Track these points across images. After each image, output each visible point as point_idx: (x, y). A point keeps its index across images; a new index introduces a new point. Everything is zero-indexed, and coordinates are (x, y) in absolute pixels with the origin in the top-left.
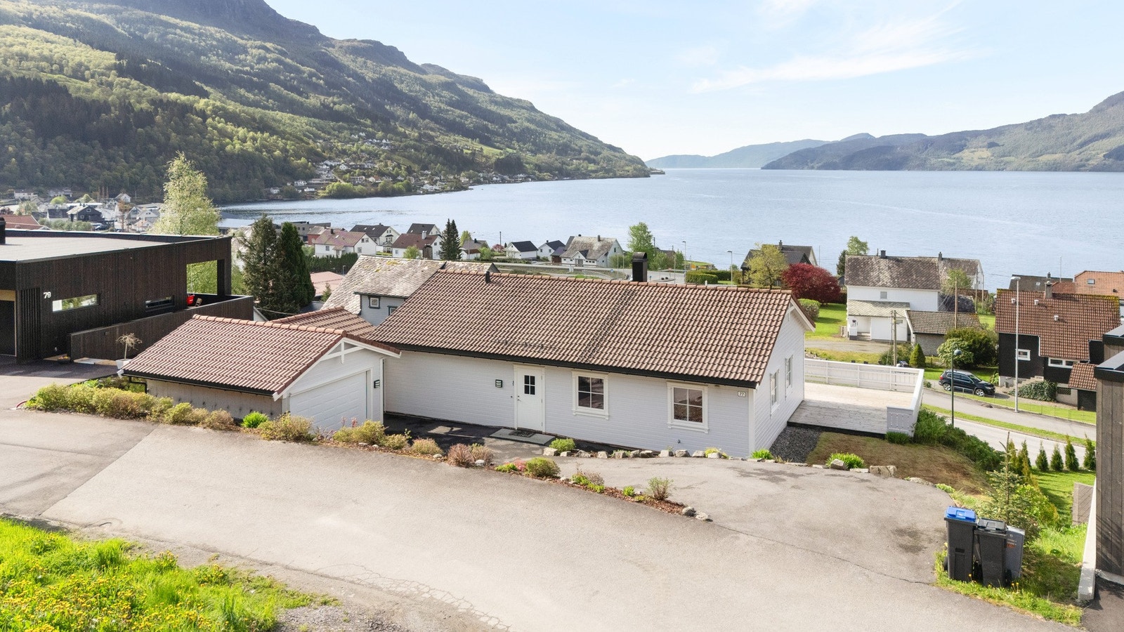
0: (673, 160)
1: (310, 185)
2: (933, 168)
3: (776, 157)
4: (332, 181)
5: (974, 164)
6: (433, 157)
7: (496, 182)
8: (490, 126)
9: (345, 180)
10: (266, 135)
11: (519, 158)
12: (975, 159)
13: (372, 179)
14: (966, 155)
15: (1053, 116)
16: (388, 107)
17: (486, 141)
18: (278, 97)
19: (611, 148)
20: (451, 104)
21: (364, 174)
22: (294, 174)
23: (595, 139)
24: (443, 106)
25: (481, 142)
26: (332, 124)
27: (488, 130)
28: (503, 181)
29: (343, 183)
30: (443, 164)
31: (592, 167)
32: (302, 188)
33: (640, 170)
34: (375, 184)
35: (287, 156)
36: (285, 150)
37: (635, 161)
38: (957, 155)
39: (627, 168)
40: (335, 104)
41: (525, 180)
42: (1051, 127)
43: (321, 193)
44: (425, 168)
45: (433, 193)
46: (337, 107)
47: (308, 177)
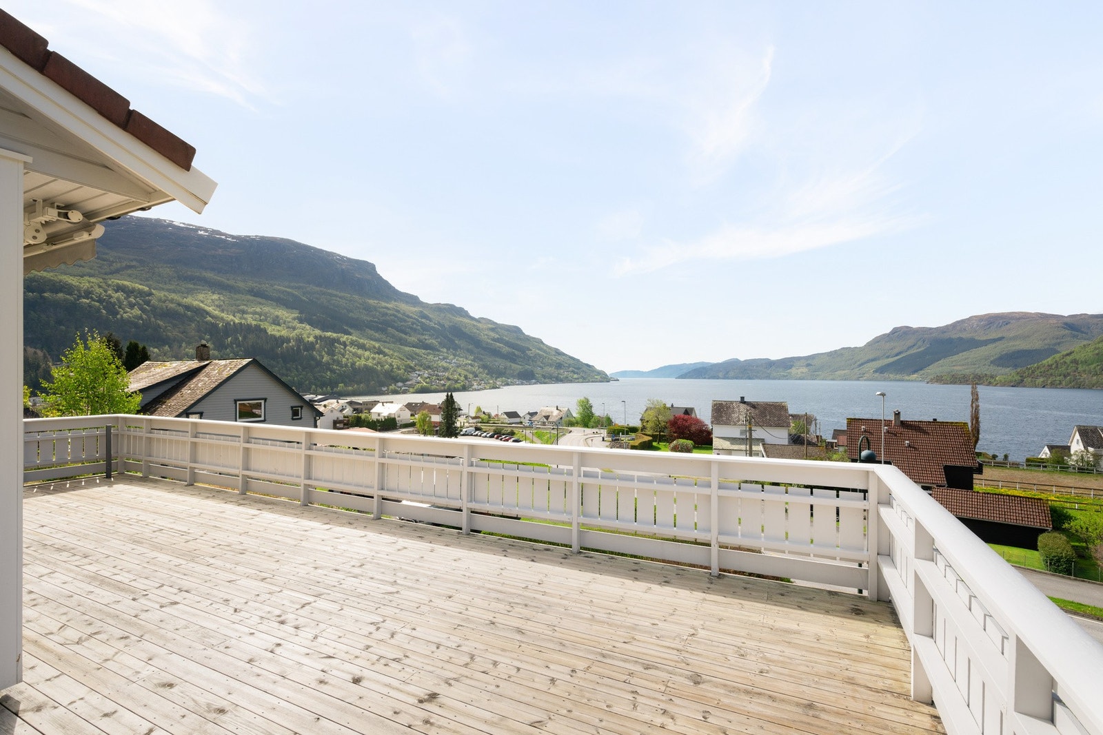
0: (624, 374)
1: (405, 386)
2: (774, 378)
3: (685, 371)
4: (418, 383)
5: (798, 376)
6: (481, 370)
7: (518, 385)
8: (516, 352)
9: (426, 383)
10: (381, 356)
11: (532, 371)
12: (799, 373)
13: (442, 382)
14: (793, 371)
15: (843, 348)
16: (457, 342)
17: (514, 361)
18: (393, 336)
19: (587, 365)
20: (494, 340)
21: (438, 379)
22: (395, 380)
23: (578, 360)
24: (489, 341)
25: (511, 362)
26: (423, 351)
27: (514, 355)
28: (522, 384)
29: (425, 384)
30: (487, 374)
31: (575, 376)
32: (401, 388)
33: (604, 378)
34: (444, 385)
35: (393, 368)
36: (391, 365)
37: (600, 373)
38: (788, 371)
39: (596, 377)
40: (426, 340)
41: (535, 383)
42: (842, 354)
43: (411, 390)
44: (476, 376)
45: (479, 390)
46: (427, 341)
47: (404, 381)
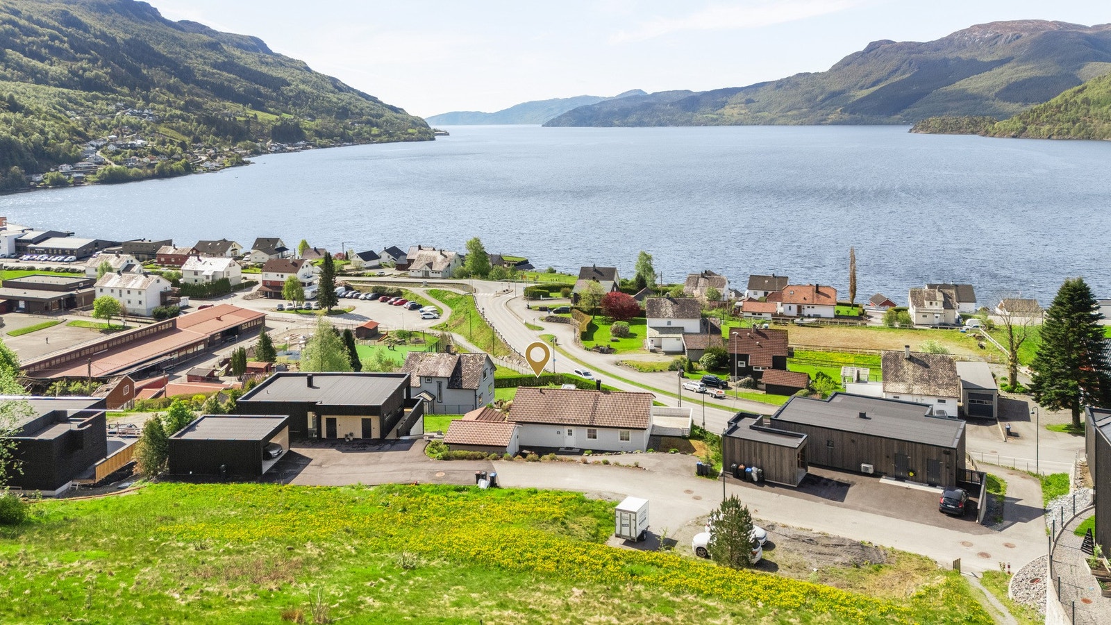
0: (454, 118)
1: (76, 170)
2: (698, 124)
3: (556, 113)
4: (100, 163)
5: (734, 119)
6: (203, 127)
7: (275, 152)
8: (263, 90)
9: (116, 163)
10: (19, 115)
11: (297, 125)
12: (735, 115)
13: (146, 160)
14: (727, 111)
15: (799, 75)
16: (145, 72)
17: (259, 106)
18: (19, 67)
19: (392, 108)
20: (215, 65)
21: (136, 155)
22: (56, 159)
23: (374, 100)
24: (208, 69)
25: (254, 108)
26: (84, 94)
27: (259, 94)
28: (283, 150)
29: (114, 166)
30: (216, 135)
31: (375, 131)
32: (69, 174)
33: (421, 131)
34: (151, 166)
35: (47, 139)
36: (42, 132)
37: (418, 123)
38: (719, 111)
39: (410, 131)
40: (85, 70)
41: (305, 148)
42: (797, 84)
43: (90, 177)
44: (197, 140)
45: (213, 170)
46: (88, 74)
47: (73, 161)
